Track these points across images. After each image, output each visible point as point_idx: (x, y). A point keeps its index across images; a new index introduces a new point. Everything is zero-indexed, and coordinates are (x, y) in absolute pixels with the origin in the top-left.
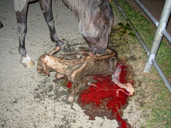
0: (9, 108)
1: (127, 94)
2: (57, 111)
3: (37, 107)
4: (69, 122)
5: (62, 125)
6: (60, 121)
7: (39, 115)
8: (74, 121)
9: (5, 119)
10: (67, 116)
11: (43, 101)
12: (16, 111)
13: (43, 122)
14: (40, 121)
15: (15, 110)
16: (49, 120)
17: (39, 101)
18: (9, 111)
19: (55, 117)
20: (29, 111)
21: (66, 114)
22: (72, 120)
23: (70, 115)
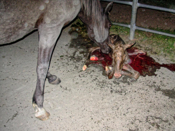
0: (123, 113)
1: (143, 55)
2: (141, 87)
3: (131, 96)
4: (154, 85)
5: (155, 89)
6: (151, 89)
7: (140, 97)
8: (154, 83)
9: (134, 119)
10: (148, 84)
11: (126, 91)
12: (129, 109)
13: (148, 97)
14: (146, 99)
15: (127, 110)
16: (147, 93)
17: (126, 94)
18: (126, 114)
19: (146, 90)
20: (132, 102)
21: (146, 84)
22: (153, 83)
23: (148, 83)
